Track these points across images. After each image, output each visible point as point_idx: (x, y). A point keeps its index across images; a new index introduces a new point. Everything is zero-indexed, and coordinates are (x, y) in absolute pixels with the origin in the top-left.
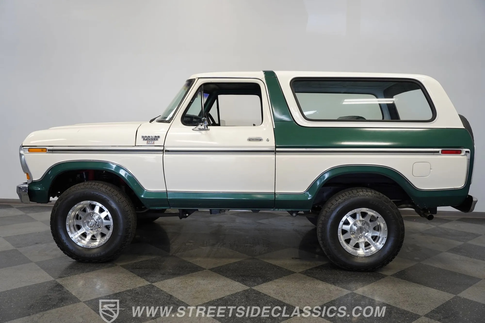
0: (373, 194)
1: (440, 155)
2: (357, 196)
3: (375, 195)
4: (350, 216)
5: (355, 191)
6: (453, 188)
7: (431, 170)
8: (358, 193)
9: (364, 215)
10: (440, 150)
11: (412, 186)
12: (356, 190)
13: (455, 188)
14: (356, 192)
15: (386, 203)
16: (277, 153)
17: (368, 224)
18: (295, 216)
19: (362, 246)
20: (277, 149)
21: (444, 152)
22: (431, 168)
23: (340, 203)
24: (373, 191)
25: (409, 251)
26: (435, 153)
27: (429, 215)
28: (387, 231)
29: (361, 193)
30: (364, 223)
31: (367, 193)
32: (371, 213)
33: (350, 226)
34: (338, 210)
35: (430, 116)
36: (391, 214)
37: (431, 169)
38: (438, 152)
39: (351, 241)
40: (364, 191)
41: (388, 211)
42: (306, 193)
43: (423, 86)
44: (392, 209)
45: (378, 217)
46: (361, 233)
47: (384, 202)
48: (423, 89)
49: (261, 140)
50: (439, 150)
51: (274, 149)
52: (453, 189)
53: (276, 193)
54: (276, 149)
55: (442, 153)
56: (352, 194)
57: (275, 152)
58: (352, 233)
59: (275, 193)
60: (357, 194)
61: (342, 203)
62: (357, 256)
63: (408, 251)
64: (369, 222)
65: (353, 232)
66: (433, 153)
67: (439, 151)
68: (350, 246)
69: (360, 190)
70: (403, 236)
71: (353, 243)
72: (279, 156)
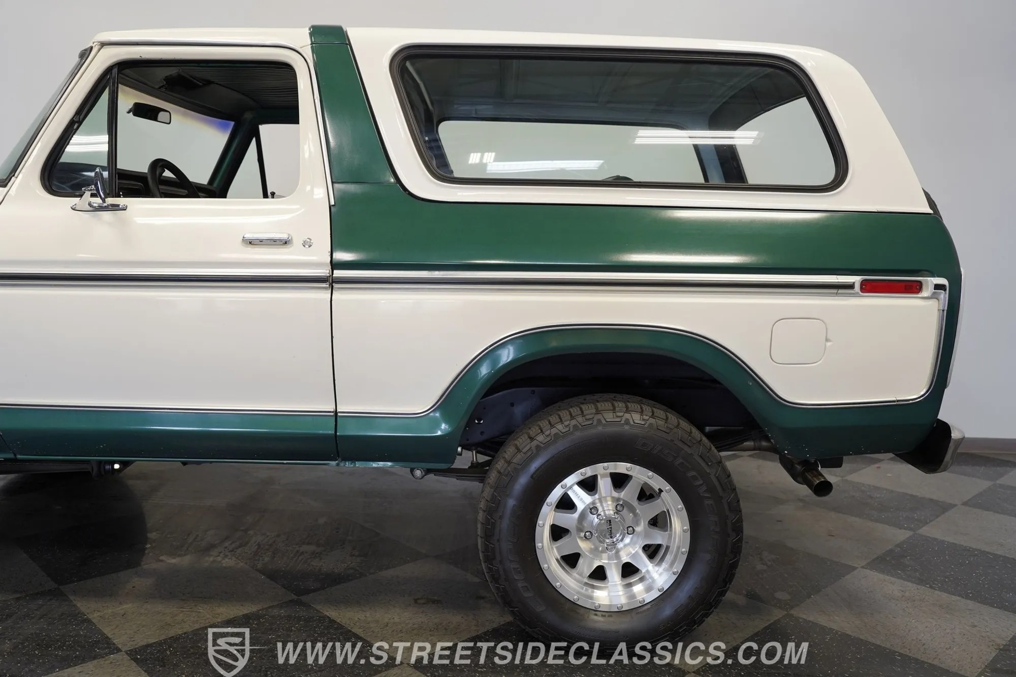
0: (647, 417)
1: (855, 295)
2: (595, 423)
3: (652, 421)
4: (577, 484)
5: (589, 409)
6: (894, 399)
7: (828, 344)
8: (599, 416)
9: (619, 481)
10: (856, 279)
11: (767, 392)
12: (593, 406)
13: (898, 399)
14: (594, 411)
15: (686, 448)
16: (335, 286)
17: (632, 509)
18: (423, 477)
19: (614, 575)
20: (338, 273)
21: (868, 288)
22: (828, 337)
23: (542, 445)
24: (647, 409)
25: (765, 567)
26: (840, 291)
27: (818, 482)
28: (689, 532)
29: (609, 416)
30: (620, 506)
31: (627, 416)
32: (641, 475)
33: (576, 515)
34: (535, 465)
35: (828, 174)
36: (701, 482)
37: (827, 340)
38: (851, 286)
39: (581, 561)
40: (617, 409)
41: (693, 473)
42: (432, 414)
43: (810, 84)
44: (703, 464)
45: (661, 491)
46: (611, 537)
47: (680, 445)
48: (813, 95)
49: (286, 243)
50: (853, 281)
51: (324, 271)
52: (894, 401)
53: (339, 414)
54: (335, 272)
55: (863, 289)
56: (580, 419)
57: (331, 282)
58: (582, 534)
59: (336, 412)
60: (595, 419)
61: (547, 445)
62: (594, 609)
63: (760, 567)
64: (635, 503)
65: (587, 534)
66: (835, 291)
67: (854, 283)
68: (577, 576)
69: (608, 405)
70: (737, 550)
71: (586, 566)
72: (342, 296)
